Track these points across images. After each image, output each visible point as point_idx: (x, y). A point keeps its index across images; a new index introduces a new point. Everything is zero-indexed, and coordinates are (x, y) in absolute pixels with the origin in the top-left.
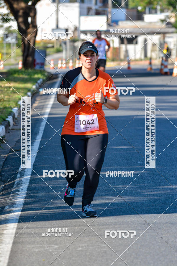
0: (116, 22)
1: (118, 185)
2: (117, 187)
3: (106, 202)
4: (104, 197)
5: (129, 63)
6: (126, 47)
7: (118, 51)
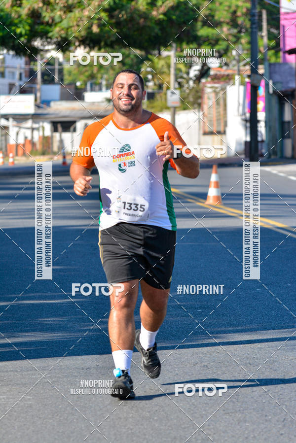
0: (47, 103)
1: (48, 317)
2: (47, 319)
3: (32, 339)
4: (29, 334)
5: (64, 157)
6: (61, 136)
7: (50, 141)
